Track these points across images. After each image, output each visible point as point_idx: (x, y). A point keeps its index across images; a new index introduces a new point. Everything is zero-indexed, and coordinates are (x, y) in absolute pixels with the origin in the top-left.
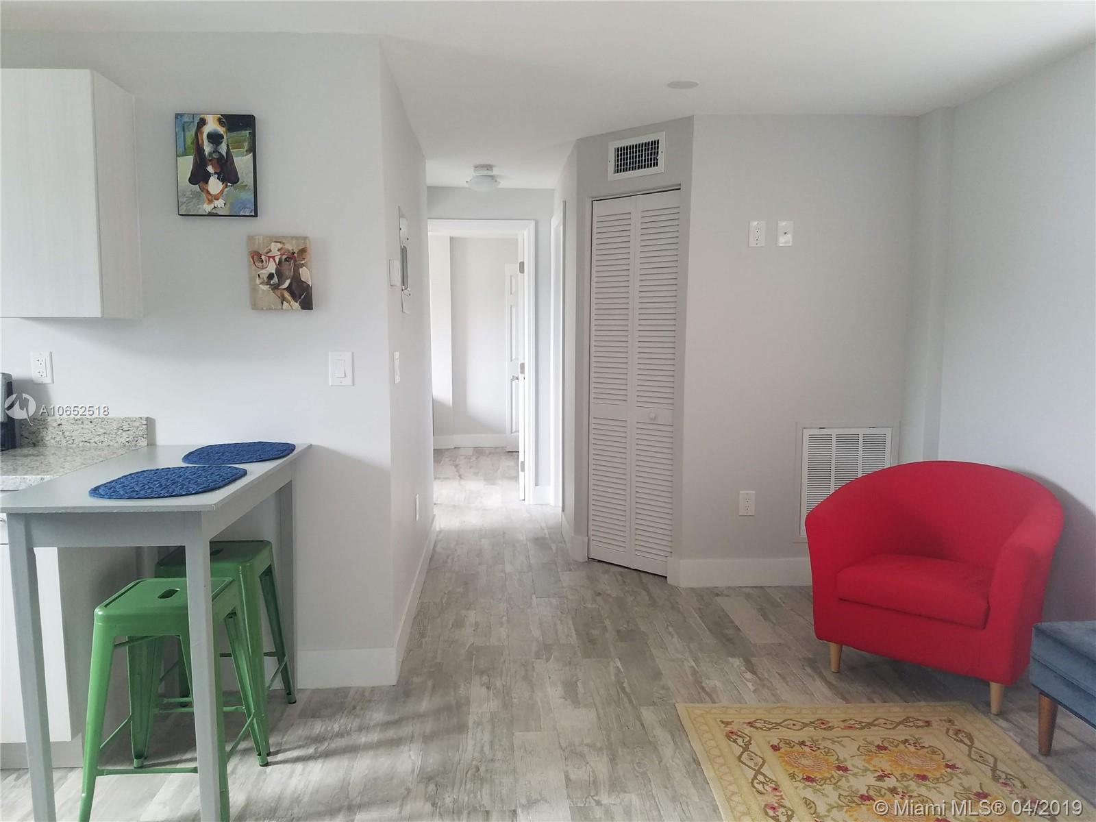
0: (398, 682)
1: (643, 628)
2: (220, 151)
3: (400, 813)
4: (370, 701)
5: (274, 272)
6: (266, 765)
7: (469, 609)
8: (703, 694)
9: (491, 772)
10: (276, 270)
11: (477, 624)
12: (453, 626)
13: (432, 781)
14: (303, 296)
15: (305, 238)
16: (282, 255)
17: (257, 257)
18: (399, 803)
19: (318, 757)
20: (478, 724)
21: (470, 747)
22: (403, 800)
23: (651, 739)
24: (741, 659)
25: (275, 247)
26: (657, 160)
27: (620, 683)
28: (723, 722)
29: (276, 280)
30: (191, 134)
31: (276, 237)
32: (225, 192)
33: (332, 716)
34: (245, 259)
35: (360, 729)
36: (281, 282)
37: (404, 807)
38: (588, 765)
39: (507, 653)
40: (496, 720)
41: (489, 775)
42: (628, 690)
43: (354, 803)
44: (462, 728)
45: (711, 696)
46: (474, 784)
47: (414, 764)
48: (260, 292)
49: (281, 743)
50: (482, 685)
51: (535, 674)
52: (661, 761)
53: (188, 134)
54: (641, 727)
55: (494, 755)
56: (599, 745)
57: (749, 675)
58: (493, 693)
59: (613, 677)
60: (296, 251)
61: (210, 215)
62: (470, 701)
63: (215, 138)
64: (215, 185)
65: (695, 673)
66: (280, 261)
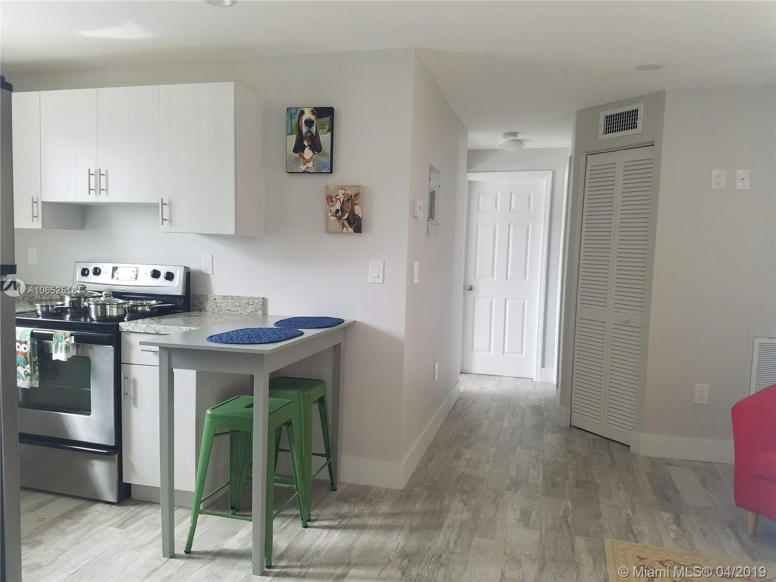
0: (404, 489)
1: (598, 481)
2: (312, 131)
3: (380, 574)
4: (383, 498)
5: (339, 208)
6: (306, 527)
7: (467, 448)
8: (630, 535)
9: (450, 560)
10: (341, 207)
11: (470, 459)
12: (453, 458)
13: (408, 558)
14: (356, 224)
15: (359, 186)
16: (344, 197)
17: (330, 199)
18: (381, 568)
19: (339, 528)
20: (450, 526)
21: (440, 541)
22: (384, 567)
23: (576, 560)
24: (672, 514)
25: (341, 192)
26: (637, 123)
27: (566, 517)
28: (638, 557)
29: (340, 213)
30: (295, 121)
31: (341, 186)
32: (314, 158)
33: (355, 503)
34: (323, 200)
35: (372, 515)
36: (343, 215)
37: (383, 571)
38: (521, 569)
39: (486, 482)
40: (464, 527)
41: (447, 562)
42: (570, 522)
43: (352, 562)
44: (438, 527)
45: (636, 537)
46: (435, 565)
47: (399, 543)
48: (331, 221)
49: (320, 515)
50: (462, 501)
51: (502, 500)
52: (579, 576)
53: (293, 121)
54: (572, 550)
55: (455, 549)
56: (534, 557)
57: (674, 527)
58: (468, 508)
59: (561, 513)
60: (353, 195)
61: (304, 172)
62: (449, 510)
63: (309, 123)
64: (308, 153)
65: (629, 518)
66: (343, 201)
